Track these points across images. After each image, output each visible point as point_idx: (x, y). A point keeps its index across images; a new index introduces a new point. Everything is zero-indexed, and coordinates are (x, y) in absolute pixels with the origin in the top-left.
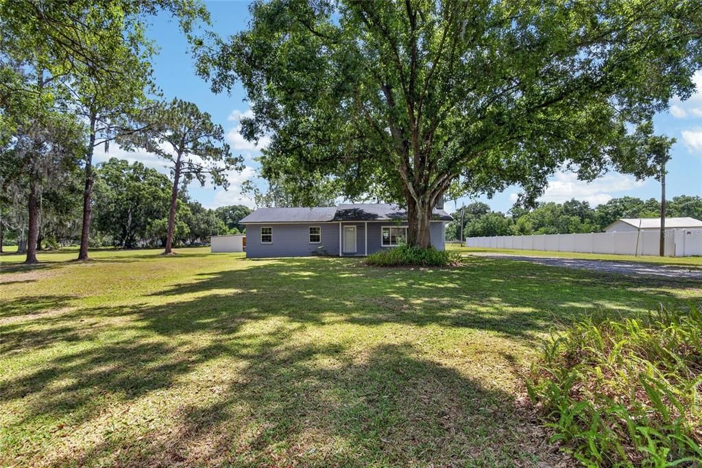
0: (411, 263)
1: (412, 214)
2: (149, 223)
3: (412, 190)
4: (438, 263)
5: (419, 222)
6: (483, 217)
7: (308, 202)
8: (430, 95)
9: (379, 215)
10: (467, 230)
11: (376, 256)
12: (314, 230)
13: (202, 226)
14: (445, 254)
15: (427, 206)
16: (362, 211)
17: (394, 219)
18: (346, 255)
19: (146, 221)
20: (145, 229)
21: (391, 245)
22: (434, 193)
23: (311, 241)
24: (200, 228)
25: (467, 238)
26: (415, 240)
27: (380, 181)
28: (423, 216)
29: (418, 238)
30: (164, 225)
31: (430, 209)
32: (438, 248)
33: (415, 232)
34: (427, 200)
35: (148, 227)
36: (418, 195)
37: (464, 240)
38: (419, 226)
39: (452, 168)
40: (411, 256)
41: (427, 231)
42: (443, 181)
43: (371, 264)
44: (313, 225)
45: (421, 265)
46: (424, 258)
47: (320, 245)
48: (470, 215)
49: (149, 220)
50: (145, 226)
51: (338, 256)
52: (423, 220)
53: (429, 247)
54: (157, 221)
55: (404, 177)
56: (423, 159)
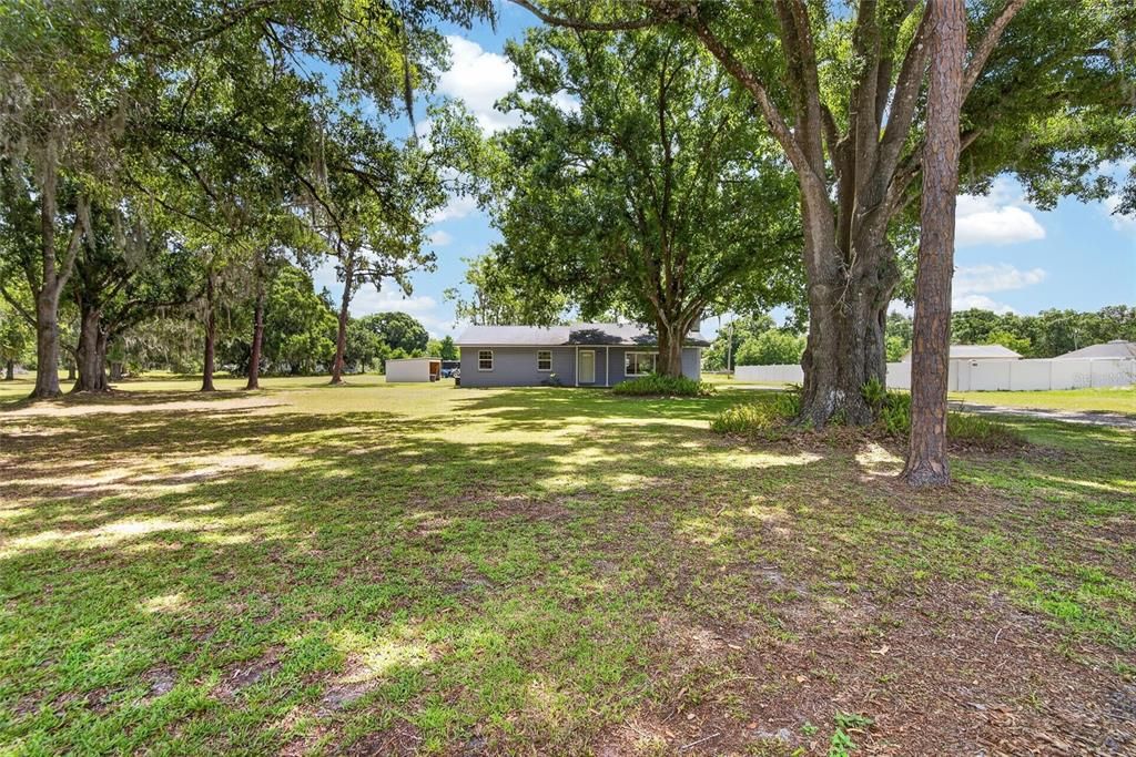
0: (662, 392)
1: (663, 341)
2: (283, 341)
3: (663, 317)
4: (690, 392)
5: (671, 350)
6: (763, 336)
7: (544, 322)
8: (683, 221)
9: (624, 338)
10: (739, 356)
11: (624, 385)
12: (544, 354)
13: (354, 345)
14: (696, 384)
15: (679, 334)
16: (602, 333)
17: (642, 343)
18: (582, 385)
19: (278, 337)
20: (278, 348)
21: (636, 375)
22: (686, 320)
23: (540, 367)
24: (350, 347)
25: (737, 368)
26: (666, 369)
27: (625, 298)
28: (675, 344)
29: (670, 366)
30: (305, 343)
31: (682, 337)
32: (690, 377)
33: (666, 361)
34: (679, 327)
35: (282, 345)
36: (670, 322)
37: (732, 369)
38: (670, 354)
39: (706, 294)
40: (662, 385)
41: (679, 360)
42: (696, 307)
43: (618, 393)
44: (541, 349)
45: (672, 394)
46: (675, 387)
47: (552, 372)
48: (745, 333)
49: (283, 336)
50: (278, 343)
51: (574, 387)
52: (674, 348)
53: (681, 376)
54: (295, 338)
55: (656, 303)
56: (676, 284)
